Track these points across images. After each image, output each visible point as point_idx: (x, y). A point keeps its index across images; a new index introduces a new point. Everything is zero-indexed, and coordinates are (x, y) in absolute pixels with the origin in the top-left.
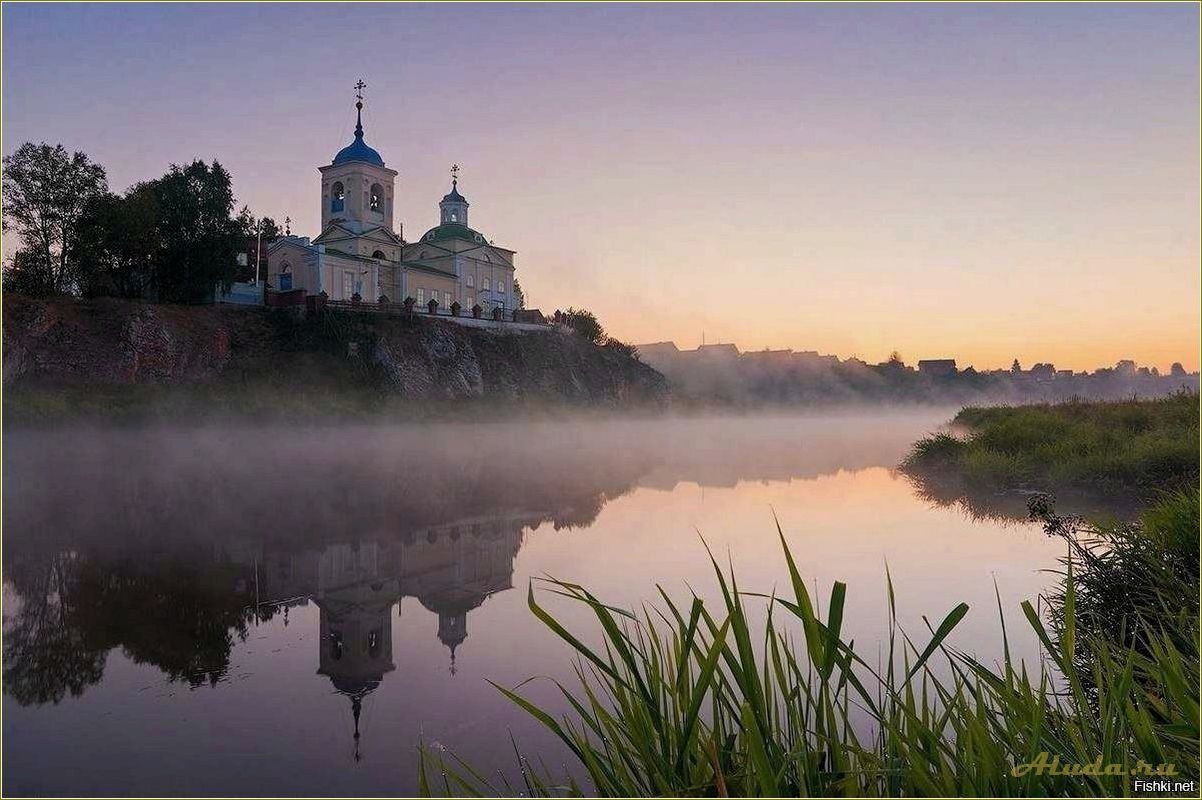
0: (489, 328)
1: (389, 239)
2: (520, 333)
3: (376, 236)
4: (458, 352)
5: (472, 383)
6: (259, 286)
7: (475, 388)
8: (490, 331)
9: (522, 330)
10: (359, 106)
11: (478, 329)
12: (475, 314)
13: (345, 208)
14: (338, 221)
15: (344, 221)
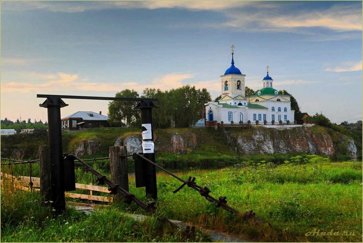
0: (278, 128)
1: (243, 99)
2: (289, 129)
3: (239, 98)
4: (264, 138)
5: (269, 148)
6: (204, 120)
7: (270, 150)
8: (278, 129)
9: (290, 128)
10: (233, 54)
11: (274, 129)
12: (272, 123)
13: (229, 89)
14: (227, 93)
15: (229, 94)
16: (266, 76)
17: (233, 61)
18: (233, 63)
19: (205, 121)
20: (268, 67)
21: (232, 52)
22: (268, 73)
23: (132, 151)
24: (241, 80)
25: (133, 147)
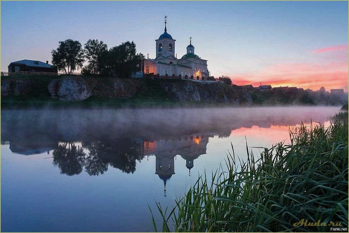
1: (173, 59)
2: (209, 83)
3: (170, 58)
4: (194, 89)
5: (197, 97)
6: (142, 72)
8: (201, 83)
10: (166, 23)
11: (198, 82)
12: (197, 78)
13: (162, 50)
14: (161, 54)
15: (162, 54)
16: (189, 45)
17: (166, 28)
18: (166, 30)
19: (144, 73)
20: (191, 38)
21: (165, 21)
22: (191, 42)
23: (67, 93)
24: (172, 44)
25: (69, 89)
